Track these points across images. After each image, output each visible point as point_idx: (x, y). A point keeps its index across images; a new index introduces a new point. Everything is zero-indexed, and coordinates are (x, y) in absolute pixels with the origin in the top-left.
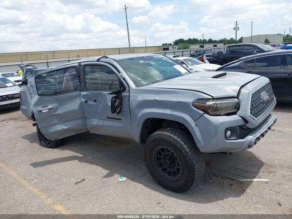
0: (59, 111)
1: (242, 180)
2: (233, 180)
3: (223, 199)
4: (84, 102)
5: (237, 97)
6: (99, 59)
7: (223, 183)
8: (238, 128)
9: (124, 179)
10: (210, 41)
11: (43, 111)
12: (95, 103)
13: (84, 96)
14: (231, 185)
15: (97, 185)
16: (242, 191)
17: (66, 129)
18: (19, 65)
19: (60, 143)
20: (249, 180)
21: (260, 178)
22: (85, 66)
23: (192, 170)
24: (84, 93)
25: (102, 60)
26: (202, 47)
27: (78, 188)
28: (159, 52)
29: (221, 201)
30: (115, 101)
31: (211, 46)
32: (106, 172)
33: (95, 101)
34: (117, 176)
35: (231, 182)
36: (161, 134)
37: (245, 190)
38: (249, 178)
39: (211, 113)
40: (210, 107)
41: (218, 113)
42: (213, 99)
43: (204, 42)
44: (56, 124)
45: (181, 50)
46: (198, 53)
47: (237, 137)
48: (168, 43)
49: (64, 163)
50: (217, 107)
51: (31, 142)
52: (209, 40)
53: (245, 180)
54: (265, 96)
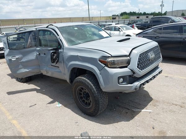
0: (24, 60)
1: (134, 110)
2: (129, 110)
3: (118, 122)
4: (38, 54)
5: (129, 56)
6: (48, 26)
7: (122, 112)
8: (128, 77)
9: (60, 105)
10: (145, 14)
11: (12, 60)
12: (44, 55)
13: (38, 51)
14: (127, 113)
15: (43, 108)
16: (132, 117)
17: (28, 72)
18: (15, 28)
19: (28, 80)
20: (139, 110)
21: (147, 109)
22: (39, 30)
23: (97, 102)
24: (38, 49)
25: (50, 27)
26: (138, 18)
27: (30, 110)
28: (108, 20)
29: (116, 123)
30: (54, 55)
31: (144, 17)
32: (51, 100)
33: (45, 54)
34: (57, 103)
35: (127, 111)
36: (80, 79)
37: (134, 117)
38: (139, 109)
39: (110, 66)
40: (109, 62)
41: (115, 66)
42: (112, 57)
43: (140, 14)
44: (22, 68)
45: (123, 20)
46: (133, 22)
47: (127, 83)
48: (116, 15)
49: (27, 93)
50: (113, 62)
51: (12, 78)
52: (143, 13)
53: (137, 110)
54: (151, 55)
